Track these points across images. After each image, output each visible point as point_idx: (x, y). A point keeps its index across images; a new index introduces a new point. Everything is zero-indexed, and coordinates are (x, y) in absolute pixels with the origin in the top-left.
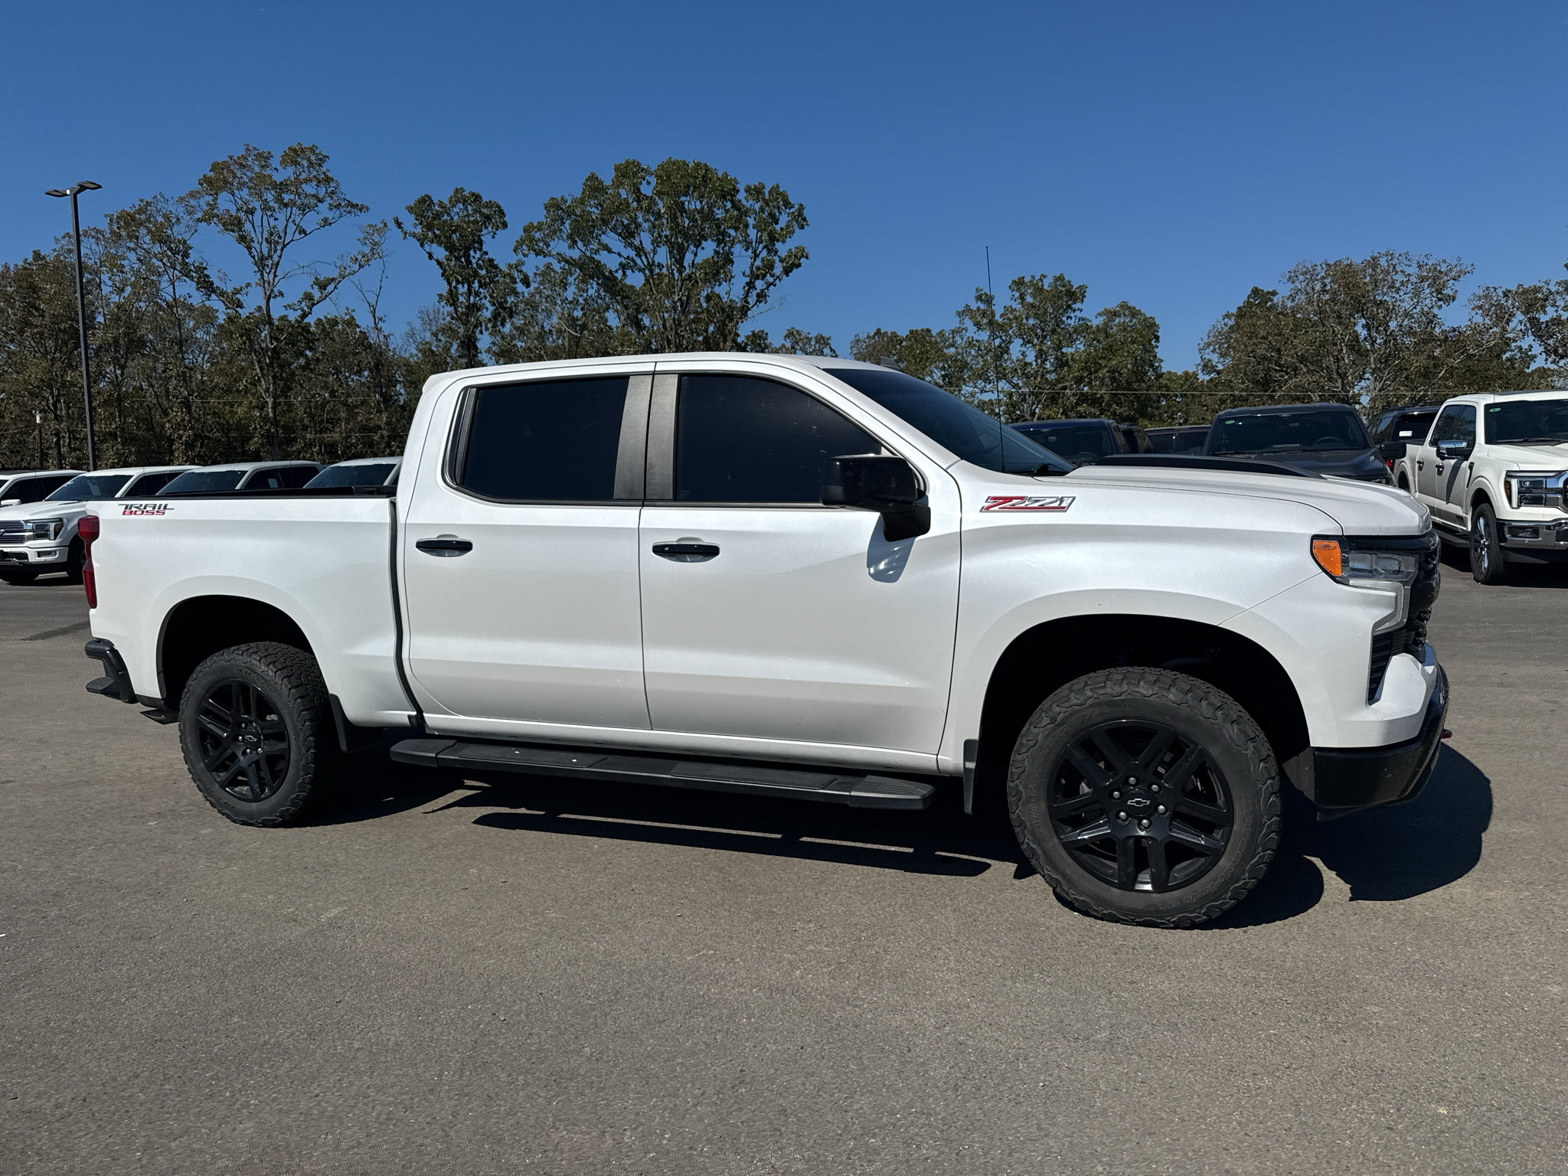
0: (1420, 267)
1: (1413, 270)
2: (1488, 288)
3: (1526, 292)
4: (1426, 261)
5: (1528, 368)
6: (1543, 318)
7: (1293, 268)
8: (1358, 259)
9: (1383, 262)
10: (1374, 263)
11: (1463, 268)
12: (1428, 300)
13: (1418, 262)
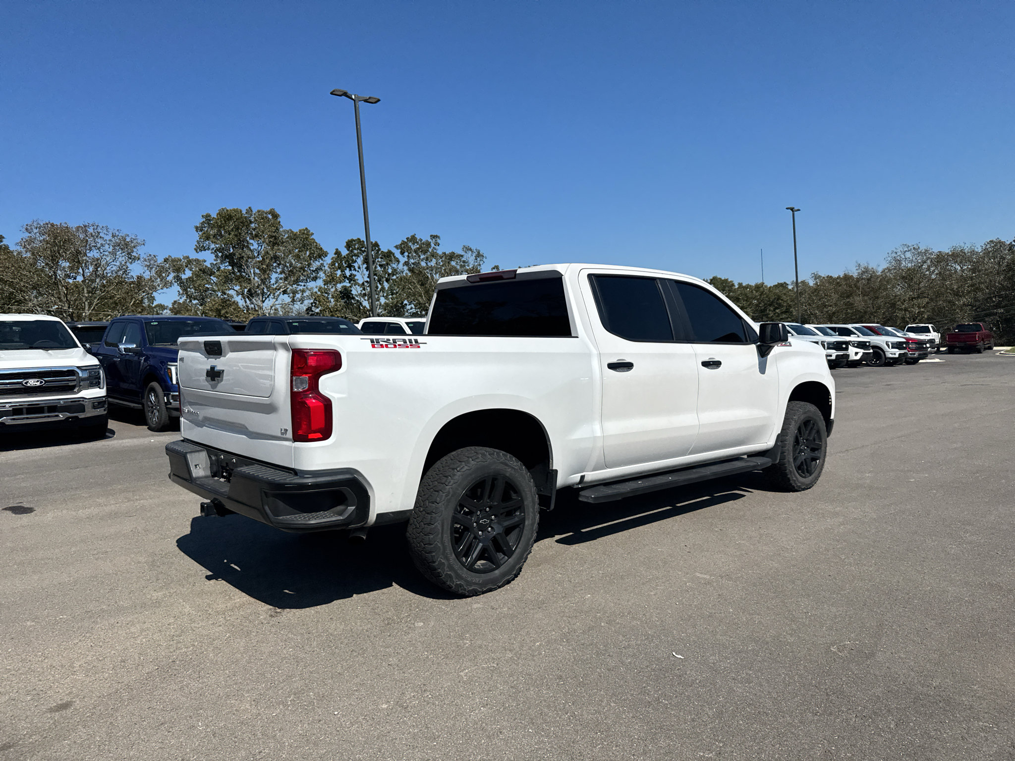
0: (113, 236)
1: (109, 237)
2: (150, 255)
3: (173, 261)
4: (117, 233)
5: (153, 304)
6: (184, 277)
7: (30, 223)
8: (73, 224)
9: (91, 230)
10: (84, 229)
11: (139, 241)
12: (121, 258)
13: (113, 233)
